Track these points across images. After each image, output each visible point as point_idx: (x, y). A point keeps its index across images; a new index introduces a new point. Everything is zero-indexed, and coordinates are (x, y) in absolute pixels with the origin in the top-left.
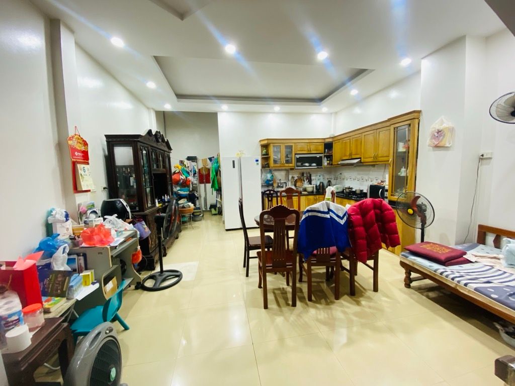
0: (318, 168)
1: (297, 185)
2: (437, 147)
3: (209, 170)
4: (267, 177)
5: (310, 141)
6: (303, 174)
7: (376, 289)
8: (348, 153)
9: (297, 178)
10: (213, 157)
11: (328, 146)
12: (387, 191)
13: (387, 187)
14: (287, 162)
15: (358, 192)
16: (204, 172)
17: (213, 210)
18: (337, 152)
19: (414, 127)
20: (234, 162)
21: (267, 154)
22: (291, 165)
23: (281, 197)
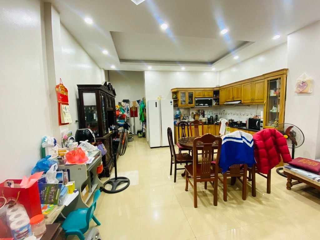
0: (209, 107)
1: (195, 118)
2: (301, 93)
3: (137, 108)
4: (176, 112)
5: (205, 90)
6: (199, 111)
7: (269, 191)
8: (231, 98)
9: (195, 113)
10: (140, 100)
11: (216, 92)
12: (262, 122)
13: (262, 120)
14: (190, 103)
15: (239, 123)
16: (134, 110)
17: (139, 134)
18: (223, 96)
19: (283, 79)
20: (156, 103)
21: (176, 98)
22: (192, 105)
23: (191, 125)
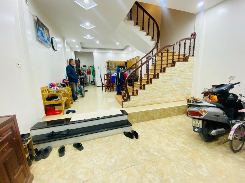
0: (124, 70)
3: (90, 70)
5: (121, 62)
10: (92, 66)
11: (126, 63)
14: (114, 68)
17: (92, 83)
20: (99, 67)
21: (109, 65)
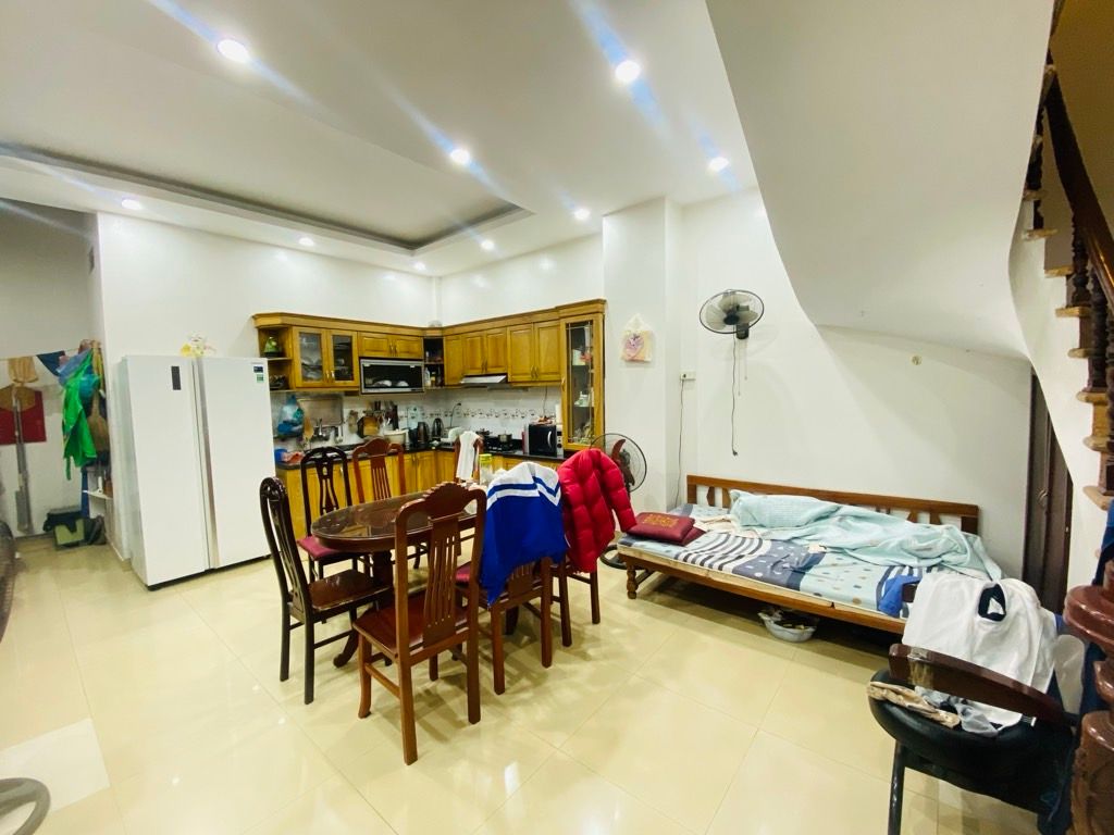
0: (413, 392)
1: (365, 433)
2: (633, 360)
3: (38, 396)
4: (282, 412)
5: (395, 332)
6: (377, 406)
7: (596, 619)
8: (479, 364)
9: (363, 415)
10: (62, 353)
11: (434, 344)
12: (560, 434)
13: (560, 427)
14: (339, 376)
15: (504, 439)
16: (15, 403)
17: (61, 531)
18: (453, 356)
19: (598, 325)
20: (175, 371)
21: (281, 353)
22: (349, 383)
23: (356, 459)
